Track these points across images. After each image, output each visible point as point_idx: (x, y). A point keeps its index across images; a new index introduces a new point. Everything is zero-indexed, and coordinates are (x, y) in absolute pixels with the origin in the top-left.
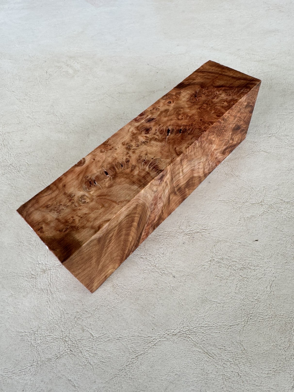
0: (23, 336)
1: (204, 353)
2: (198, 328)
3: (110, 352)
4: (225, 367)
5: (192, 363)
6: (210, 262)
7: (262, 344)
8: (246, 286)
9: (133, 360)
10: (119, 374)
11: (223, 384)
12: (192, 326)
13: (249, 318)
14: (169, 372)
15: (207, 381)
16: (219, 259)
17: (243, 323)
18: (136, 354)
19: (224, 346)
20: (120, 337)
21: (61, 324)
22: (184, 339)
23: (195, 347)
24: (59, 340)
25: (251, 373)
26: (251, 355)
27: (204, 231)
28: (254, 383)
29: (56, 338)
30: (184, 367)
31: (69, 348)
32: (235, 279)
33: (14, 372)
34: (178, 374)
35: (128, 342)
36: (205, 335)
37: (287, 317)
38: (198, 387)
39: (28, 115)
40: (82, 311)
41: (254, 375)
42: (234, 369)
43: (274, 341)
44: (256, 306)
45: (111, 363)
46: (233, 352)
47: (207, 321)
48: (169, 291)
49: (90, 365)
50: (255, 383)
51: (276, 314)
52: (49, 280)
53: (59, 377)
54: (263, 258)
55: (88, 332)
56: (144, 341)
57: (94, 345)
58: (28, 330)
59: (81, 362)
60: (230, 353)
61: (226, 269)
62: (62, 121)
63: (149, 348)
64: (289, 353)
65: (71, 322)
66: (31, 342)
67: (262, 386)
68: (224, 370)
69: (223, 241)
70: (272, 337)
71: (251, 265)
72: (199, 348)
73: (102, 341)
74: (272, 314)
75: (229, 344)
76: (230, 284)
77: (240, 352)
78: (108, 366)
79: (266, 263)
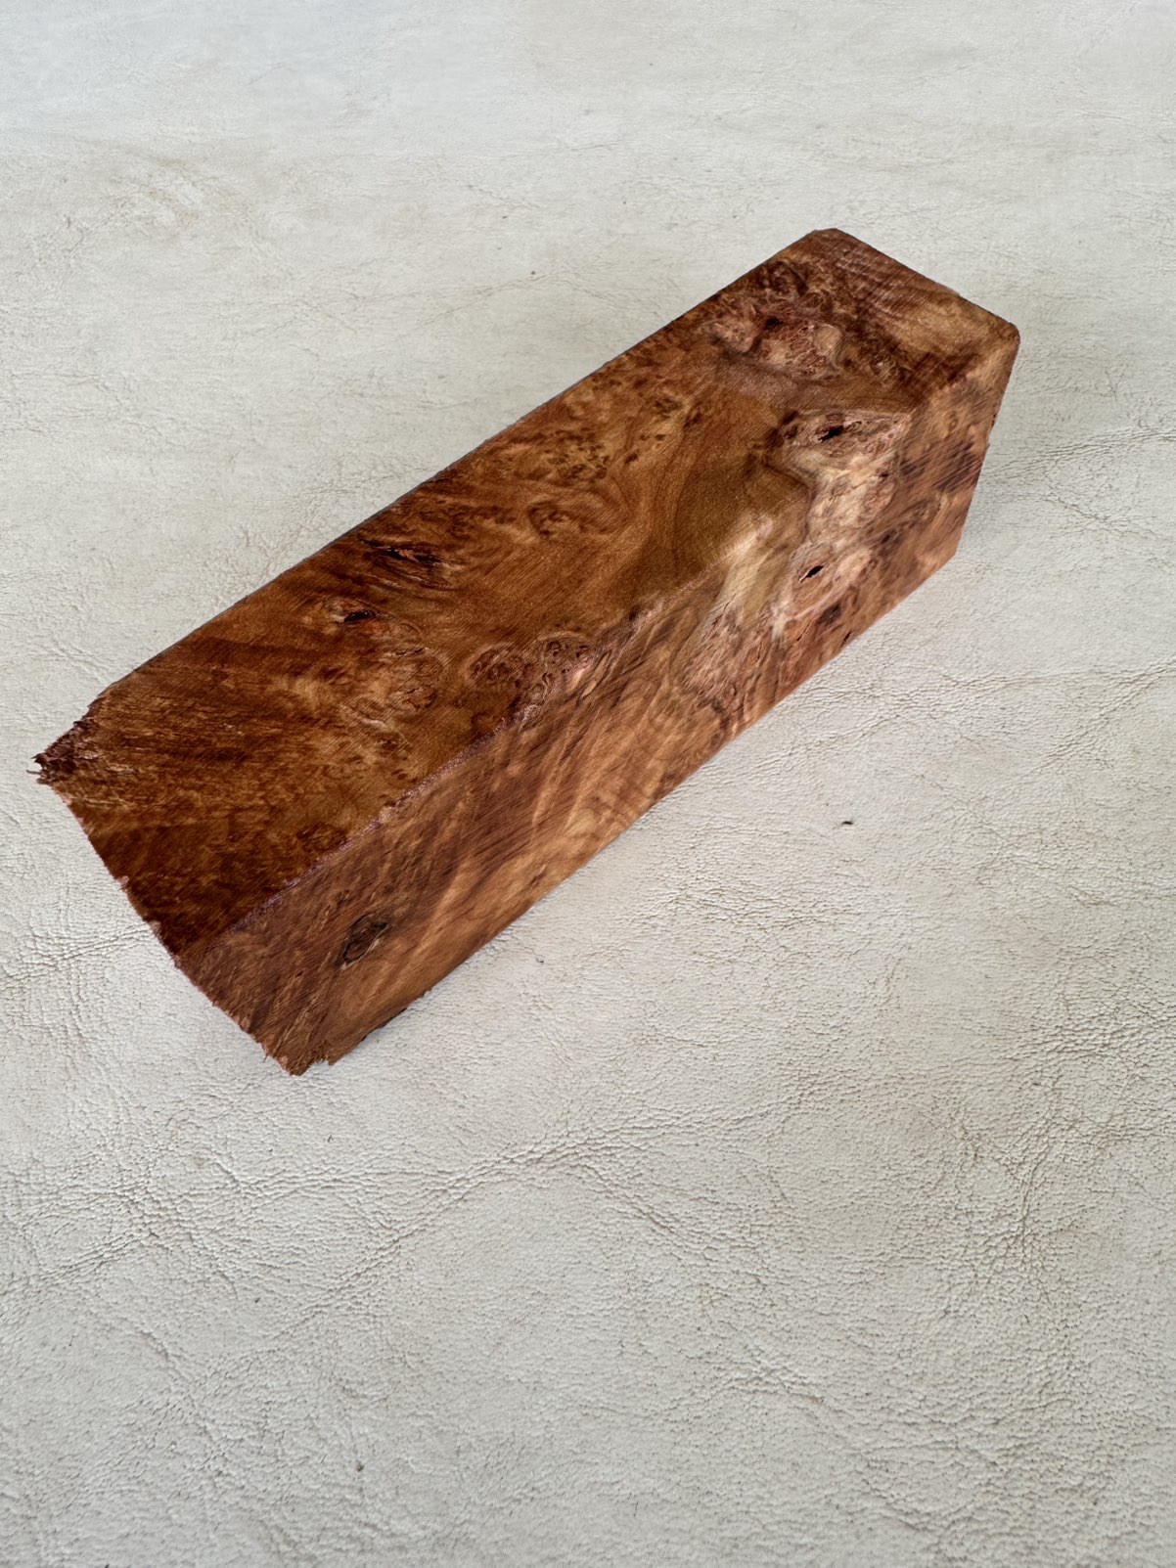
1: (640, 1218)
2: (623, 1134)
3: (297, 1232)
4: (711, 1260)
5: (593, 1253)
6: (673, 906)
7: (846, 1176)
8: (801, 983)
9: (381, 1253)
10: (326, 1306)
11: (700, 1314)
12: (599, 1129)
13: (807, 1092)
14: (512, 1288)
16: (706, 893)
17: (783, 1108)
18: (391, 1236)
19: (711, 1188)
21: (116, 1145)
22: (569, 1175)
24: (107, 1202)
25: (803, 1273)
26: (805, 1216)
28: (810, 1308)
29: (96, 1194)
30: (565, 1269)
31: (145, 1224)
32: (763, 960)
34: (544, 1292)
35: (365, 1196)
36: (645, 1157)
37: (941, 1082)
38: (612, 1331)
40: (197, 1097)
41: (813, 1280)
42: (743, 1263)
43: (891, 1163)
44: (832, 1050)
45: (302, 1269)
46: (741, 1207)
47: (656, 1109)
48: (520, 1012)
49: (223, 1280)
50: (815, 1305)
51: (902, 1072)
52: (74, 993)
53: (108, 1328)
54: (867, 884)
55: (218, 1169)
56: (423, 1188)
57: (236, 1211)
59: (189, 1272)
60: (731, 1210)
61: (732, 926)
62: (128, 410)
63: (441, 1210)
64: (940, 1200)
65: (156, 1138)
67: (838, 1314)
68: (708, 1269)
69: (727, 830)
70: (885, 1151)
71: (823, 909)
72: (621, 1202)
73: (269, 1197)
74: (890, 1074)
75: (729, 1181)
76: (743, 978)
77: (766, 1207)
78: (289, 1281)
79: (877, 901)
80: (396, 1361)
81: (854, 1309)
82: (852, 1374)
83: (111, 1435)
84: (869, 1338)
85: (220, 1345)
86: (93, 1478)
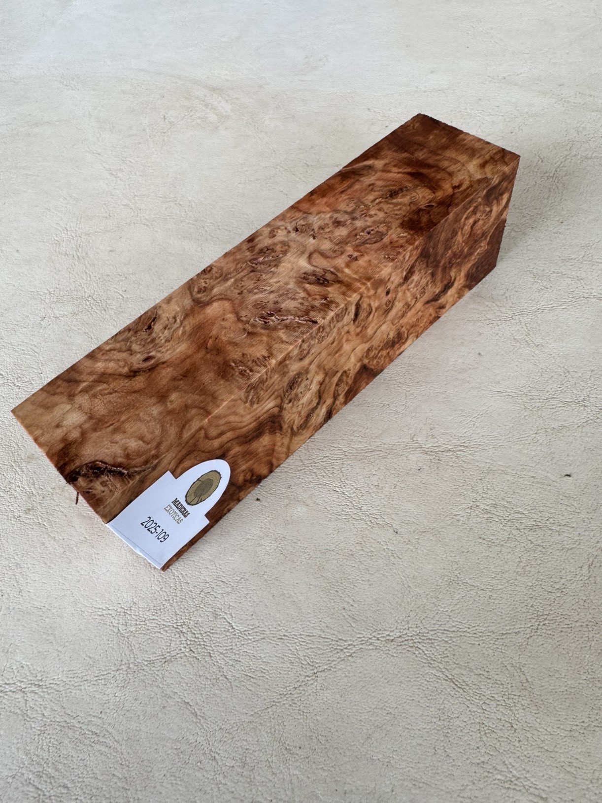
0: (103, 615)
1: (447, 680)
2: (438, 632)
3: (265, 660)
4: (486, 710)
5: (421, 696)
6: (469, 510)
7: (563, 675)
8: (540, 562)
9: (307, 678)
10: (279, 702)
11: (479, 740)
12: (425, 628)
13: (541, 624)
14: (376, 708)
15: (449, 731)
16: (488, 505)
17: (528, 631)
18: (313, 670)
19: (487, 670)
20: (284, 635)
21: (175, 600)
22: (408, 651)
23: (430, 667)
24: (169, 630)
25: (537, 725)
26: (539, 693)
27: (462, 448)
28: (541, 746)
29: (164, 625)
30: (405, 702)
31: (187, 645)
32: (519, 546)
33: (85, 678)
34: (393, 713)
35: (300, 646)
36: (450, 647)
38: (430, 740)
39: (125, 202)
40: (215, 581)
41: (543, 730)
42: (504, 715)
43: (589, 671)
44: (556, 602)
45: (266, 680)
46: (503, 683)
47: (457, 621)
48: (384, 558)
49: (226, 680)
50: (544, 745)
53: (168, 696)
54: (578, 511)
55: (225, 621)
56: (331, 646)
57: (234, 644)
58: (113, 606)
59: (209, 673)
60: (497, 684)
61: (501, 526)
62: (191, 217)
63: (340, 660)
65: (194, 600)
66: (118, 627)
67: (557, 752)
68: (484, 715)
69: (500, 472)
70: (586, 663)
71: (553, 522)
72: (437, 670)
73: (251, 640)
74: (590, 620)
75: (497, 667)
76: (507, 555)
77: (517, 685)
78: (259, 686)
79: (584, 521)
80: (314, 738)
81: (566, 751)
82: (563, 787)
83: (167, 753)
84: (574, 768)
85: (224, 715)
86: (158, 774)
